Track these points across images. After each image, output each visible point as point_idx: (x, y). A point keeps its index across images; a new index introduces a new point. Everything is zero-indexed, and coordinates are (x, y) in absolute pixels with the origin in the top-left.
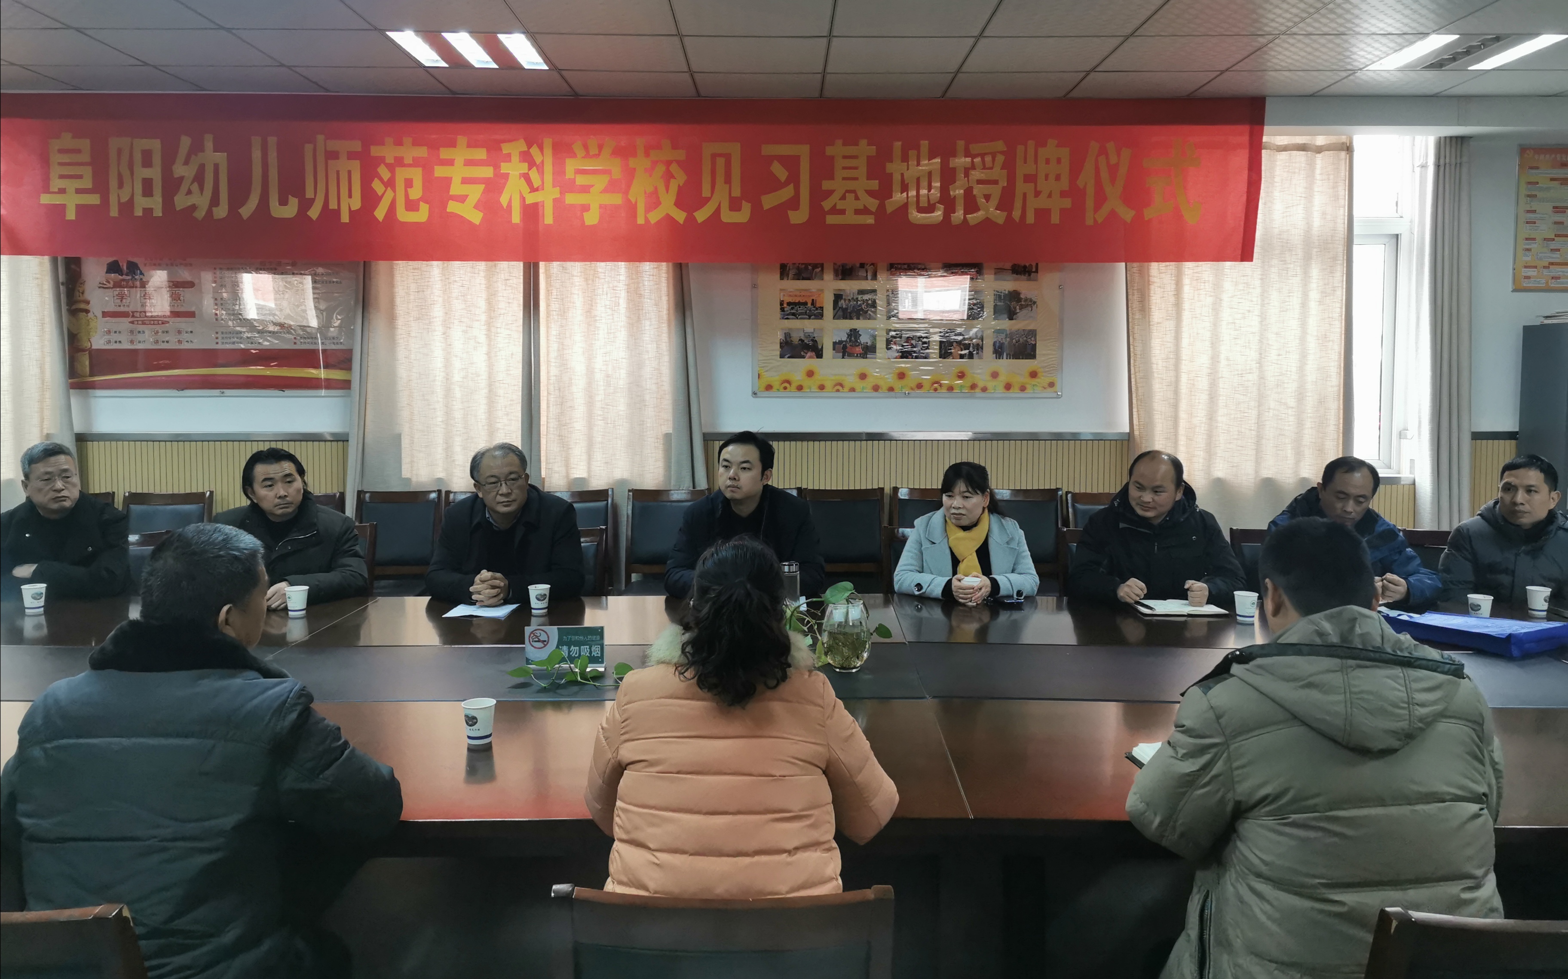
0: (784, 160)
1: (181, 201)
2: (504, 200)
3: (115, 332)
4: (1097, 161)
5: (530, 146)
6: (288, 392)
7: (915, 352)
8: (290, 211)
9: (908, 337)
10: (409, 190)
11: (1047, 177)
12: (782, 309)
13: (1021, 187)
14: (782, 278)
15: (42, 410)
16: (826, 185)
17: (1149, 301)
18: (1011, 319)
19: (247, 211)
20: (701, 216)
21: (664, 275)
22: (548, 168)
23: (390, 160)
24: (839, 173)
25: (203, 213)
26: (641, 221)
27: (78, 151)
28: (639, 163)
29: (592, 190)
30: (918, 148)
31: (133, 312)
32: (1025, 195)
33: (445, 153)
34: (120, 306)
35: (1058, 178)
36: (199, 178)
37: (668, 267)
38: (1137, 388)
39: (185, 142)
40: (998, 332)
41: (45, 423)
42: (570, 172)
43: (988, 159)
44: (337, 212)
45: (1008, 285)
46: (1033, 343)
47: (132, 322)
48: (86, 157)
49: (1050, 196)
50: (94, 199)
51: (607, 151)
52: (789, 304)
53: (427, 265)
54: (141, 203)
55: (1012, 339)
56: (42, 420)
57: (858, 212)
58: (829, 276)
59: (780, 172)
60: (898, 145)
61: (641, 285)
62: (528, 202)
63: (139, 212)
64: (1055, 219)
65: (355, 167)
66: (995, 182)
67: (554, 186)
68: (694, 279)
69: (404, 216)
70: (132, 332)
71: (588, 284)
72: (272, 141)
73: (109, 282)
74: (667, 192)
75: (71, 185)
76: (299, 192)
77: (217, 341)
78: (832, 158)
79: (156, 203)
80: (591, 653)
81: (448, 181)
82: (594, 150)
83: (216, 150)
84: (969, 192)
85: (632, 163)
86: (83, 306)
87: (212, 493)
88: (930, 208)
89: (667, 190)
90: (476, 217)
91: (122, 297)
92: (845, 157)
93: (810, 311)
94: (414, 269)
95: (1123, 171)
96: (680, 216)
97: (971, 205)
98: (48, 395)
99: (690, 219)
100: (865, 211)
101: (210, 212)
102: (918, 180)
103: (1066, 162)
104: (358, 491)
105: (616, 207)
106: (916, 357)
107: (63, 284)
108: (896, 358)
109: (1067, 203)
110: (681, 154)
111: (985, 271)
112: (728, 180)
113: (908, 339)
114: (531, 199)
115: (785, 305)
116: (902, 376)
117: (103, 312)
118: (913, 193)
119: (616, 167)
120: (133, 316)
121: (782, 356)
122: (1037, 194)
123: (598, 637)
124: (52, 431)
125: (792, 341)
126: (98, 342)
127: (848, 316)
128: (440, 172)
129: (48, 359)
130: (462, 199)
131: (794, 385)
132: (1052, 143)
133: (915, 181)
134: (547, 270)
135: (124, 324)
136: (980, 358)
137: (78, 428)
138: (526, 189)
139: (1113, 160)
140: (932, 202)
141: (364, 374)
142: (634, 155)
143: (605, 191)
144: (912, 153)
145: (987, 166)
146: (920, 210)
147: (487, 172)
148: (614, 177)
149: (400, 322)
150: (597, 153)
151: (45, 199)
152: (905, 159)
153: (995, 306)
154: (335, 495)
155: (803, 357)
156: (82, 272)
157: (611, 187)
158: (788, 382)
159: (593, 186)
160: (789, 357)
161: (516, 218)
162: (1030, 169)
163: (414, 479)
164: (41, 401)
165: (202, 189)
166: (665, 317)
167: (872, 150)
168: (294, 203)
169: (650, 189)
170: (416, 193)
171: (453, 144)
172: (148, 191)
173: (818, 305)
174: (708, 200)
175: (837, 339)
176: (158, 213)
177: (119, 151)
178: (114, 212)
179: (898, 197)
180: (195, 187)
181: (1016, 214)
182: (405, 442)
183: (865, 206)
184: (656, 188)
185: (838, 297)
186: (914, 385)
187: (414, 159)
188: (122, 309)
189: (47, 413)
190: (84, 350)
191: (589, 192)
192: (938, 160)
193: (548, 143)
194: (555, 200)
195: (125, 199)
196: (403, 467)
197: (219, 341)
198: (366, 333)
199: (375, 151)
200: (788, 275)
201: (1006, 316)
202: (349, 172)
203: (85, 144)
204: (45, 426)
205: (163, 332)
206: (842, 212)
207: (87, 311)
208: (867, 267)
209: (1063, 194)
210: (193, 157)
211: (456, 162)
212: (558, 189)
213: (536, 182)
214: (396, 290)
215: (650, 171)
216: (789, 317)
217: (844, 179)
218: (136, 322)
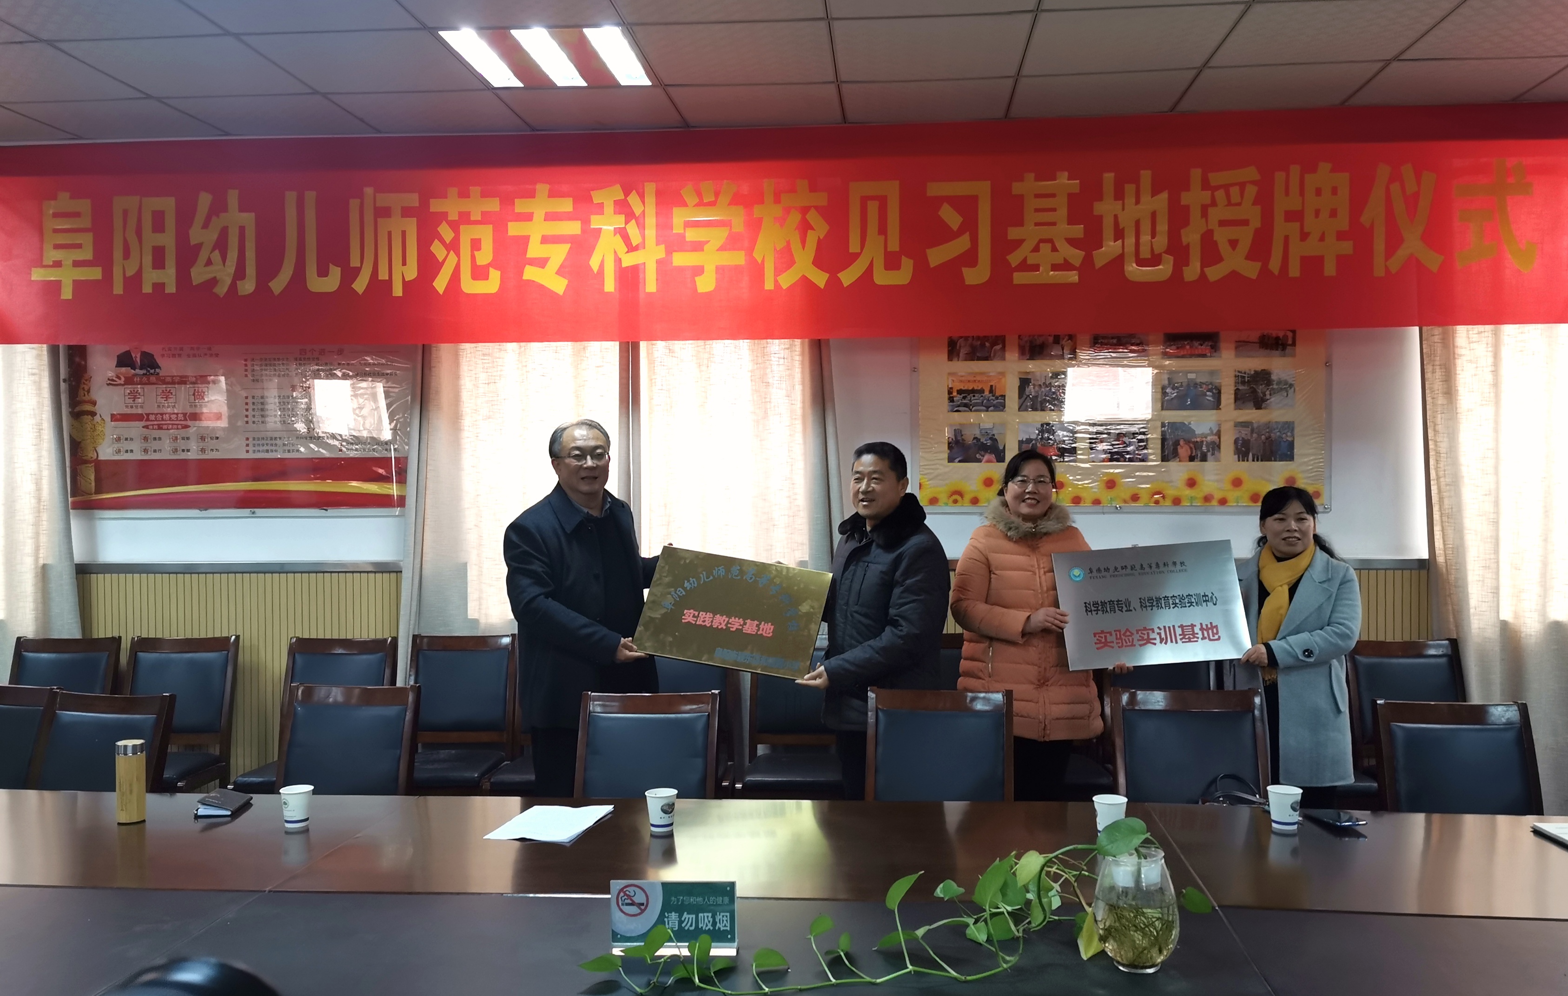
0: (955, 202)
1: (199, 274)
2: (594, 263)
3: (126, 439)
4: (1388, 190)
5: (627, 193)
6: (332, 512)
7: (1128, 453)
8: (331, 283)
9: (1119, 434)
10: (476, 253)
11: (1317, 213)
12: (951, 400)
13: (1281, 228)
14: (950, 359)
15: (37, 535)
16: (1014, 233)
17: (1455, 380)
18: (1258, 407)
19: (278, 285)
20: (848, 277)
21: (798, 358)
22: (651, 221)
23: (453, 216)
24: (1030, 217)
25: (225, 289)
26: (769, 285)
27: (77, 215)
28: (768, 212)
29: (706, 247)
30: (1136, 181)
31: (148, 415)
32: (1287, 239)
33: (521, 206)
34: (132, 407)
35: (1333, 214)
36: (221, 245)
37: (802, 344)
38: (1441, 500)
39: (205, 200)
40: (1239, 425)
41: (41, 551)
42: (678, 228)
43: (1235, 191)
44: (389, 283)
45: (1253, 363)
46: (1290, 439)
47: (146, 427)
48: (86, 222)
49: (1322, 238)
50: (95, 274)
51: (724, 199)
52: (960, 392)
53: (500, 350)
54: (151, 277)
55: (1259, 435)
56: (37, 549)
57: (1055, 267)
58: (1012, 355)
59: (951, 217)
60: (1109, 177)
61: (769, 370)
62: (624, 265)
63: (147, 289)
64: (1330, 269)
65: (411, 226)
66: (1245, 223)
67: (658, 243)
68: (836, 361)
69: (470, 286)
70: (146, 439)
71: (701, 371)
72: (310, 197)
73: (120, 379)
74: (804, 247)
75: (68, 257)
76: (343, 260)
77: (248, 448)
78: (1021, 198)
79: (168, 277)
80: (714, 924)
81: (524, 241)
82: (708, 198)
83: (242, 209)
84: (1208, 239)
85: (758, 211)
86: (88, 407)
87: (238, 637)
88: (1155, 260)
89: (803, 242)
90: (559, 285)
91: (134, 396)
92: (1037, 196)
93: (988, 400)
94: (484, 355)
95: (1424, 204)
96: (820, 279)
97: (1211, 254)
98: (45, 516)
99: (834, 281)
100: (1066, 266)
101: (233, 287)
102: (1137, 224)
103: (1344, 192)
104: (414, 636)
105: (737, 268)
106: (1130, 460)
107: (65, 381)
108: (1104, 461)
109: (1347, 247)
110: (821, 199)
111: (1222, 345)
112: (883, 230)
113: (1119, 436)
114: (628, 260)
115: (955, 394)
116: (1111, 484)
117: (113, 416)
118: (1130, 241)
119: (738, 218)
120: (148, 420)
121: (951, 460)
122: (1304, 236)
123: (726, 900)
124: (49, 561)
125: (963, 440)
126: (106, 452)
127: (1039, 407)
128: (514, 229)
129: (46, 473)
130: (542, 263)
131: (968, 497)
132: (1324, 167)
133: (1133, 224)
134: (649, 354)
135: (135, 429)
136: (1218, 460)
137: (79, 557)
138: (622, 248)
139: (1411, 187)
140: (1157, 251)
141: (421, 488)
142: (761, 201)
143: (722, 249)
144: (1130, 189)
145: (1233, 201)
146: (1141, 262)
147: (573, 228)
148: (734, 230)
149: (467, 422)
150: (713, 199)
151: (38, 275)
152: (1119, 195)
153: (1237, 392)
154: (386, 640)
155: (979, 461)
156: (88, 365)
157: (731, 244)
158: (960, 493)
159: (708, 242)
160: (960, 461)
161: (610, 286)
162: (1293, 203)
163: (483, 621)
164: (37, 524)
165: (224, 258)
166: (799, 412)
167: (1074, 185)
168: (335, 273)
169: (781, 245)
170: (485, 257)
171: (531, 195)
172: (159, 262)
173: (997, 394)
174: (856, 256)
175: (1024, 437)
176: (171, 288)
177: (125, 213)
178: (118, 289)
179: (1110, 248)
180: (216, 256)
181: (1275, 265)
182: (472, 574)
183: (1065, 260)
184: (788, 243)
185: (1024, 383)
186: (1127, 495)
187: (484, 214)
188: (134, 411)
189: (43, 539)
190: (86, 462)
191: (703, 250)
192: (1164, 196)
193: (650, 189)
194: (659, 262)
195: (130, 273)
196: (469, 605)
197: (251, 448)
198: (424, 437)
199: (436, 206)
200: (958, 355)
201: (1251, 404)
202: (404, 233)
203: (84, 206)
204: (41, 555)
205: (183, 439)
206: (1036, 268)
207: (93, 414)
208: (1063, 342)
209: (1341, 236)
210: (214, 219)
211: (535, 216)
212: (663, 247)
213: (635, 240)
214: (462, 382)
215: (781, 221)
216: (960, 409)
217: (1037, 224)
218: (151, 427)
